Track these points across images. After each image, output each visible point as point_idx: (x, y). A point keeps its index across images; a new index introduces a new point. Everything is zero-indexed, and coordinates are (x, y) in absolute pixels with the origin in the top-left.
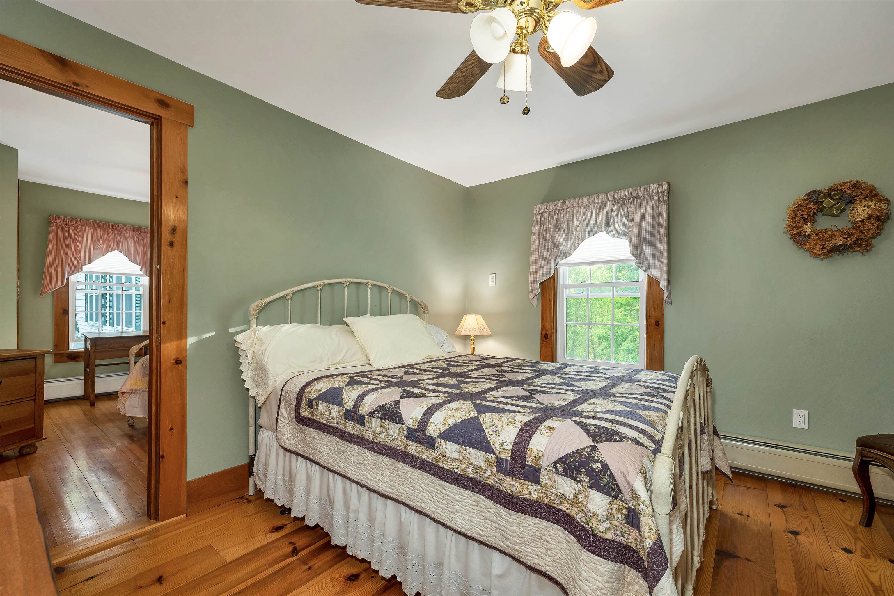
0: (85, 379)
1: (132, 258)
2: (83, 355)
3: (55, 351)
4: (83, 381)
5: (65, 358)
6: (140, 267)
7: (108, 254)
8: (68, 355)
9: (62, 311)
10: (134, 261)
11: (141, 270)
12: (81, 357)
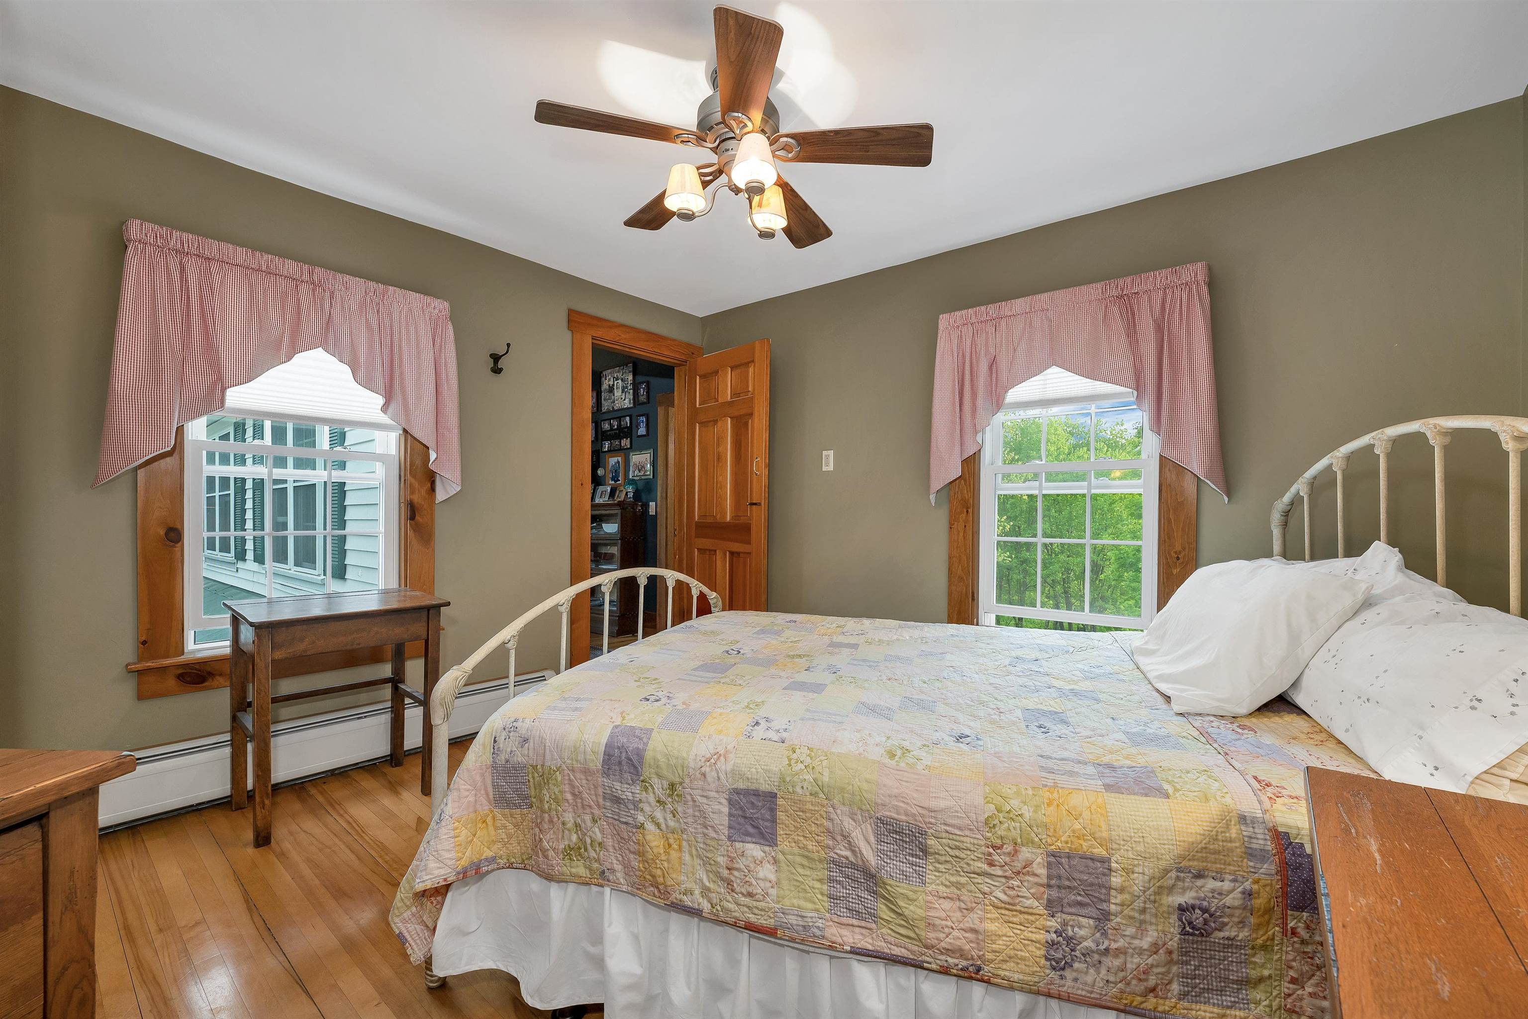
0: (233, 743)
1: (361, 373)
2: (227, 668)
3: (140, 659)
4: (228, 751)
5: (171, 682)
6: (380, 400)
7: (298, 358)
8: (180, 671)
9: (162, 532)
10: (367, 384)
11: (385, 409)
12: (221, 675)
